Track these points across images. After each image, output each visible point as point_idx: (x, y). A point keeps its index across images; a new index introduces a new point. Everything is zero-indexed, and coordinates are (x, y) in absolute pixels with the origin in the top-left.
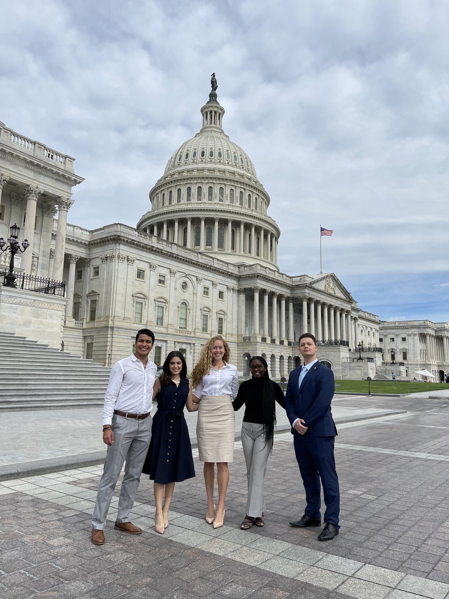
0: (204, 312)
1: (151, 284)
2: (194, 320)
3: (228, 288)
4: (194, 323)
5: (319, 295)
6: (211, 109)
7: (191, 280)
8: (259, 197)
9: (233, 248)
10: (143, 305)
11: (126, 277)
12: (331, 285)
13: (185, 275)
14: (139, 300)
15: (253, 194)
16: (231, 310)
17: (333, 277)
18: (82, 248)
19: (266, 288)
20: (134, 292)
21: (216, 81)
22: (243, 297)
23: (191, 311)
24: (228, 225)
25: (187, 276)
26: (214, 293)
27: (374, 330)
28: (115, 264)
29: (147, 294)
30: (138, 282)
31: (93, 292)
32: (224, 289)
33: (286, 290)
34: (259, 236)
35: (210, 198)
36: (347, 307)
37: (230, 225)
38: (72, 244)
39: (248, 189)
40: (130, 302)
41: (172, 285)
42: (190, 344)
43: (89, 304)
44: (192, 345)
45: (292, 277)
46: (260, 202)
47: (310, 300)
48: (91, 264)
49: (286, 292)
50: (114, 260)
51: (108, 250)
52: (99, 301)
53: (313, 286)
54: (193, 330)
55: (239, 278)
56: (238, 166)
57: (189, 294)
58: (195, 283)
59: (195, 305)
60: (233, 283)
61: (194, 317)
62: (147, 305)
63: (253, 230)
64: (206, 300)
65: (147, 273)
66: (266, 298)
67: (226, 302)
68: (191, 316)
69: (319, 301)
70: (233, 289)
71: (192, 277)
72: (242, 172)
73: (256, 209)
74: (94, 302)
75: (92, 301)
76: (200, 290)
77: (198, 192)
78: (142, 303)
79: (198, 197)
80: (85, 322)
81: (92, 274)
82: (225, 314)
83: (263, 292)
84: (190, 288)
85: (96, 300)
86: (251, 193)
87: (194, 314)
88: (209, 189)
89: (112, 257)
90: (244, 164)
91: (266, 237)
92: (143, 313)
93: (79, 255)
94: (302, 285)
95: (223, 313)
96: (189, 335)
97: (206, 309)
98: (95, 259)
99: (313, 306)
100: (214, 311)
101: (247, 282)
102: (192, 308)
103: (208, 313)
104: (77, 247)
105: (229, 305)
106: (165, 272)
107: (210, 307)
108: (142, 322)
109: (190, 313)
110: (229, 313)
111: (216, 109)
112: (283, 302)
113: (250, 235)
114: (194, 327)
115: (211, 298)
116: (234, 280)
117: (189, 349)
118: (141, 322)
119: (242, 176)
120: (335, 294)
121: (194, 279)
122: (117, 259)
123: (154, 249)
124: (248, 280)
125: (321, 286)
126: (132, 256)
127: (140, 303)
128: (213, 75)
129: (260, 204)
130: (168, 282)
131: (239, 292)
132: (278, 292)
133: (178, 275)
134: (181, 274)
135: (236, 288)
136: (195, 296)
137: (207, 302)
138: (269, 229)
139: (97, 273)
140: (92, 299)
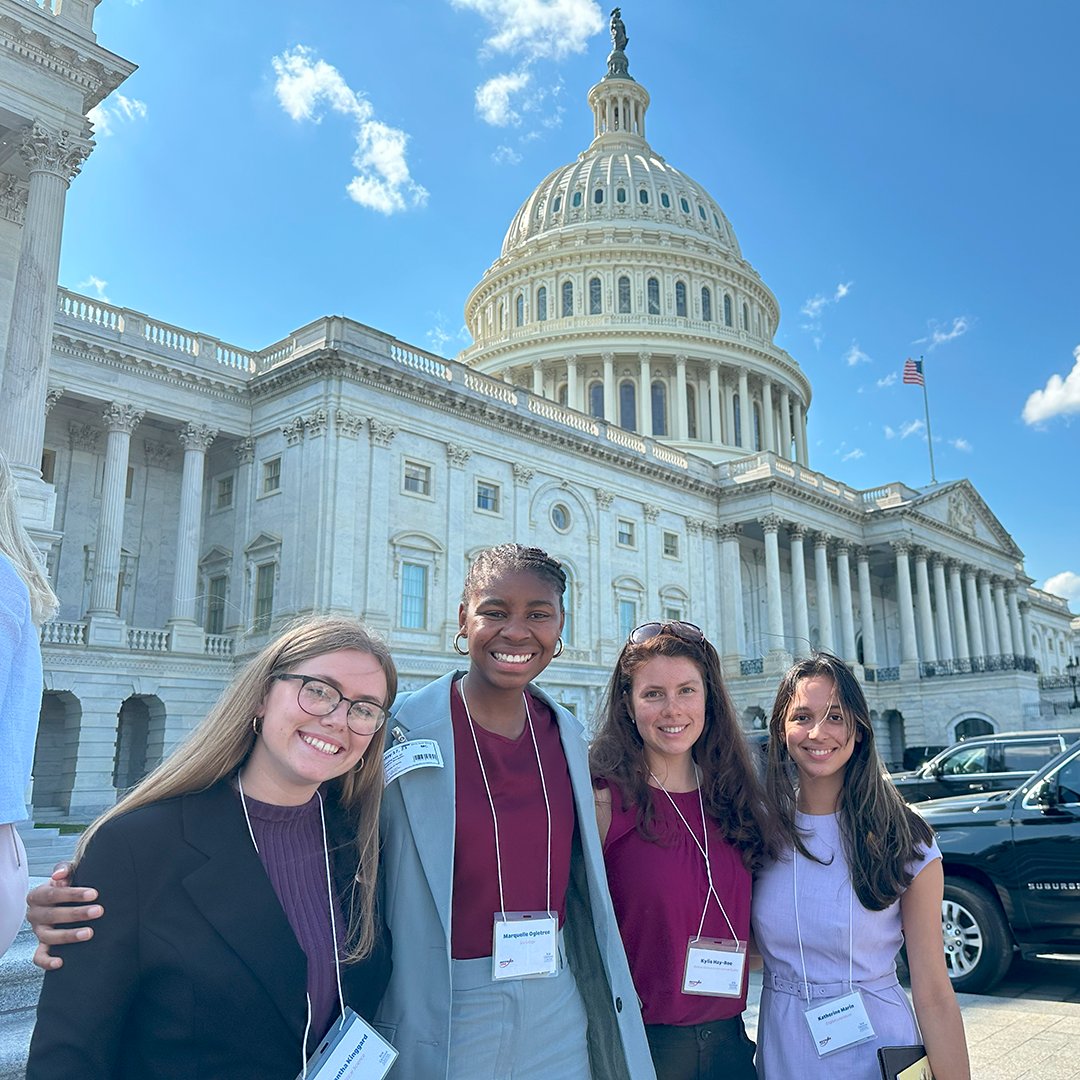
0: (624, 593)
1: (451, 507)
2: (595, 617)
3: (687, 523)
4: (595, 624)
5: (938, 539)
6: (614, 92)
7: (581, 500)
8: (752, 304)
9: (693, 432)
10: (431, 573)
11: (367, 484)
12: (963, 510)
13: (559, 485)
14: (416, 558)
15: (736, 294)
16: (702, 585)
17: (966, 488)
18: (225, 405)
19: (794, 520)
20: (394, 532)
21: (624, 27)
22: (732, 548)
23: (585, 592)
24: (675, 374)
25: (568, 488)
26: (650, 537)
27: (1061, 636)
28: (326, 442)
29: (439, 537)
30: (409, 501)
31: (263, 538)
32: (677, 527)
33: (848, 527)
34: (759, 402)
35: (625, 305)
36: (1006, 570)
37: (681, 370)
38: (188, 390)
39: (723, 279)
40: (385, 562)
41: (523, 511)
42: (586, 687)
43: (254, 578)
44: (593, 693)
45: (862, 493)
46: (756, 316)
47: (914, 552)
48: (257, 453)
49: (850, 533)
50: (322, 432)
51: (305, 402)
52: (282, 565)
53: (921, 510)
54: (594, 647)
55: (719, 495)
56: (692, 223)
57: (576, 540)
58: (593, 507)
59: (594, 573)
60: (701, 510)
61: (594, 608)
62: (441, 574)
63: (743, 383)
64: (628, 558)
65: (439, 475)
66: (798, 547)
67: (685, 565)
68: (584, 607)
69: (939, 555)
70: (703, 526)
71: (582, 491)
72: (704, 238)
73: (746, 329)
74: (266, 570)
75: (262, 569)
76: (609, 529)
77: (591, 292)
78: (425, 568)
79: (592, 307)
80: (240, 635)
81: (260, 484)
82: (685, 597)
83: (788, 532)
84: (578, 526)
85: (272, 565)
86: (730, 292)
87: (594, 599)
88: (620, 282)
89: (319, 422)
90: (707, 221)
91: (776, 403)
92: (429, 597)
93: (215, 426)
94: (892, 511)
95: (679, 595)
96: (581, 662)
97: (628, 584)
98: (269, 438)
99: (923, 567)
100: (653, 589)
101: (741, 505)
102: (587, 582)
103: (636, 595)
104: (210, 401)
105: (695, 572)
106: (494, 473)
107: (641, 579)
108: (429, 626)
109: (580, 595)
110: (694, 594)
111: (627, 93)
112: (844, 561)
113: (736, 398)
114: (595, 637)
115: (642, 554)
116: (704, 500)
117: (584, 705)
118: (425, 627)
119: (707, 248)
120: (974, 535)
121: (590, 497)
122: (333, 426)
123: (459, 400)
124: (743, 499)
125: (939, 511)
126: (381, 419)
127: (418, 566)
128: (616, 13)
129: (756, 321)
130: (509, 503)
131: (721, 534)
132: (829, 533)
133: (538, 482)
134: (547, 479)
135: (713, 523)
136: (594, 547)
137: (630, 563)
138: (784, 382)
139: (274, 480)
140: (260, 563)
